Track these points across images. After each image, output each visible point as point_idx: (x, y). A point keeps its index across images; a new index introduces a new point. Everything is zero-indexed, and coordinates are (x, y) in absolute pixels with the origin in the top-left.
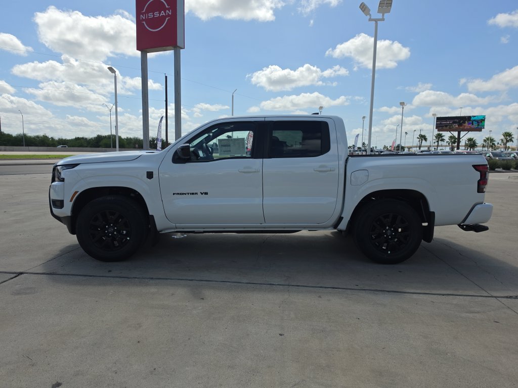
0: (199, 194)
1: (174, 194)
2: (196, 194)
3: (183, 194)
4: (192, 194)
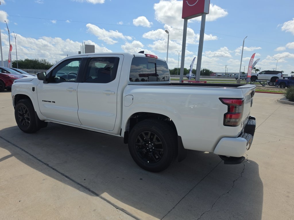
0: (52, 102)
2: (50, 102)
3: (46, 101)
4: (49, 102)
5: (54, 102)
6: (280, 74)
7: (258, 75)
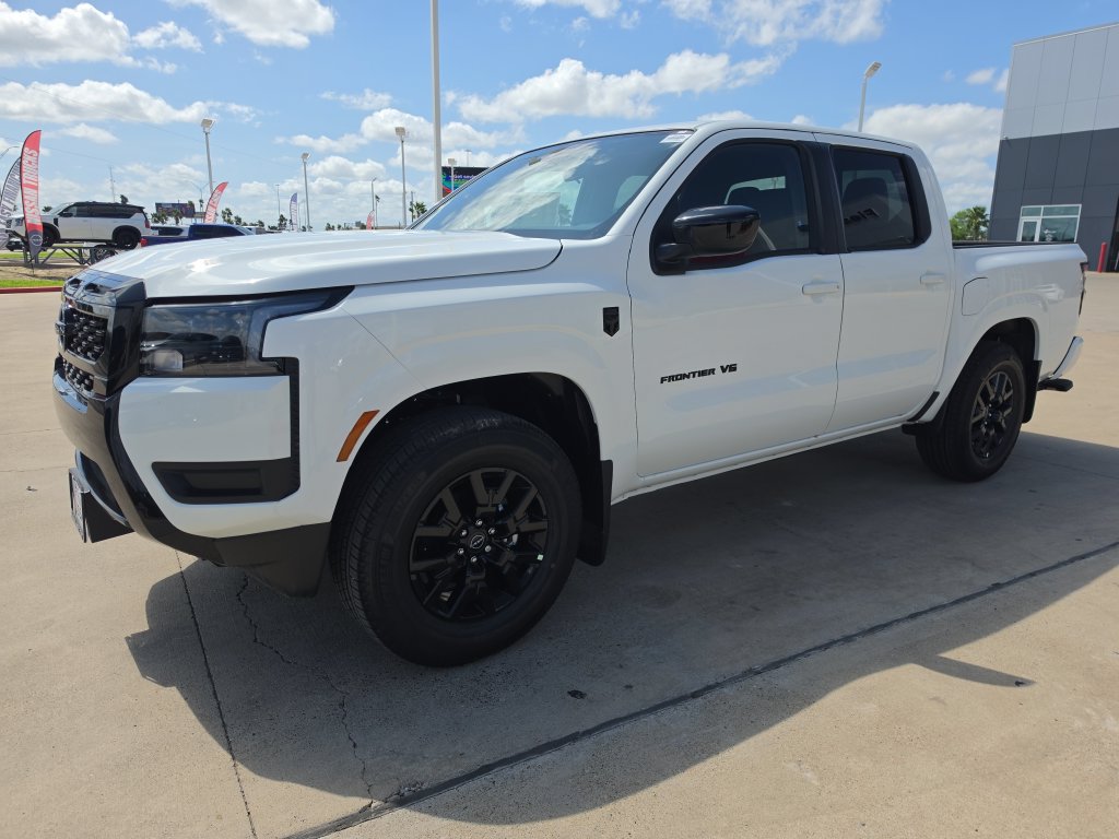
0: (718, 371)
1: (663, 380)
2: (712, 371)
3: (684, 376)
4: (702, 373)
5: (732, 368)
6: (137, 216)
7: (56, 221)
